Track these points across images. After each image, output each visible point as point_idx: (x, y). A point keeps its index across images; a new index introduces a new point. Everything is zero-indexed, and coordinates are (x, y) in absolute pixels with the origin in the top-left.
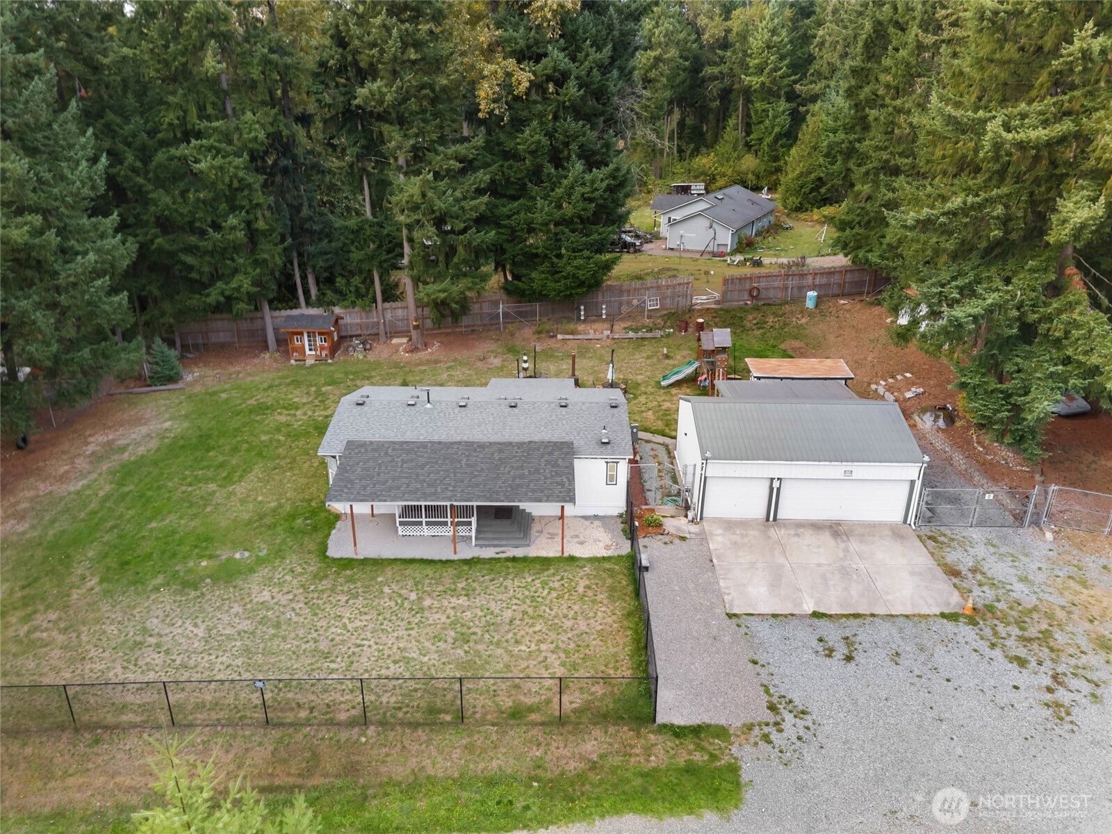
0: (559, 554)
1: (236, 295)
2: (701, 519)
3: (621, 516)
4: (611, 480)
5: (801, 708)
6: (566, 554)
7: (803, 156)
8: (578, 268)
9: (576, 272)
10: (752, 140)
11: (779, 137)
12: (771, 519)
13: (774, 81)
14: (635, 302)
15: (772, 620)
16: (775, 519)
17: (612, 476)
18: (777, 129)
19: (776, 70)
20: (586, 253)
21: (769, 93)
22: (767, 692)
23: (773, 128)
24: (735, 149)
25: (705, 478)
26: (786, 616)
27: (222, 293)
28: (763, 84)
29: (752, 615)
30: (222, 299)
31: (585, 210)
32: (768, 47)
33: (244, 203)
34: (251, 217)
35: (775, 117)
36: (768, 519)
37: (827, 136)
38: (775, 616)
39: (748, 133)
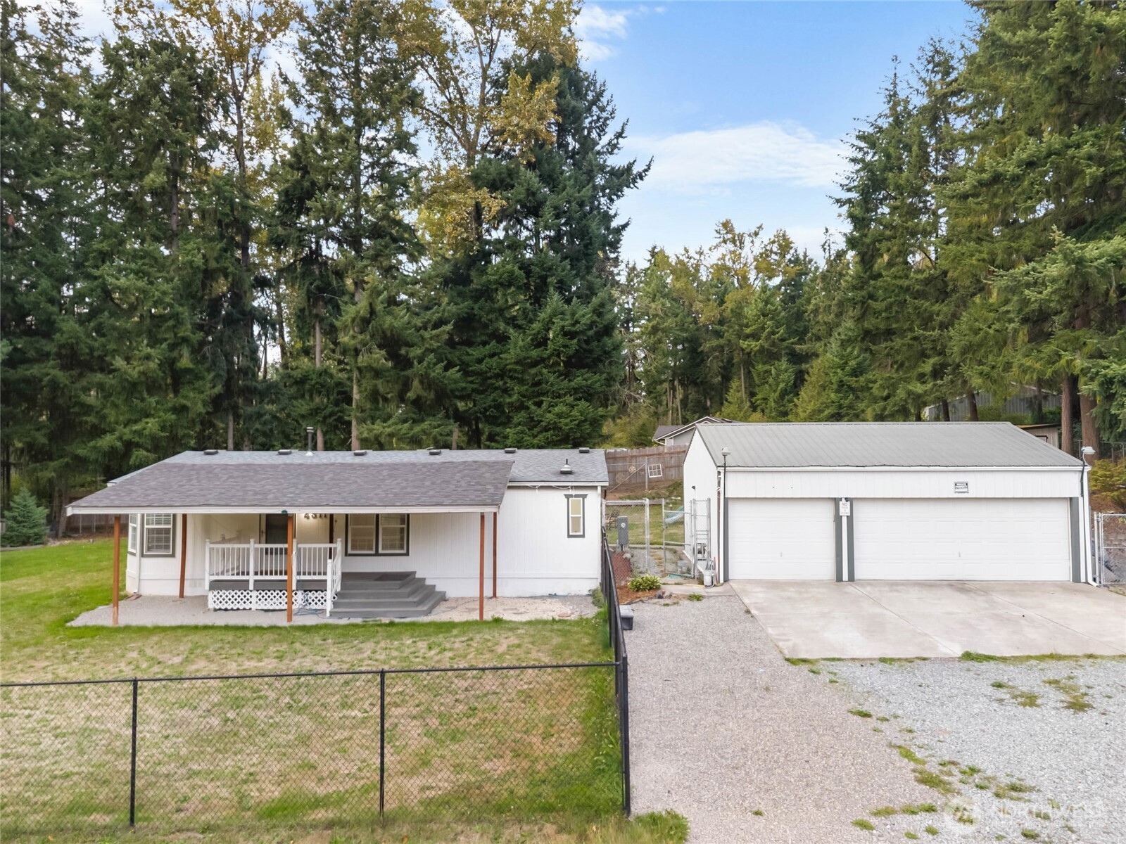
0: (475, 616)
1: (137, 439)
2: (726, 580)
3: (593, 594)
4: (575, 530)
5: (1005, 781)
6: (488, 616)
7: (812, 397)
8: (560, 416)
9: (557, 420)
10: (757, 400)
11: (784, 393)
12: (845, 576)
13: (773, 344)
14: (633, 469)
15: (881, 666)
16: (851, 578)
17: (576, 520)
18: (782, 385)
19: (773, 333)
20: (570, 399)
21: (770, 355)
22: (908, 755)
23: (777, 385)
24: (740, 409)
25: (726, 500)
26: (910, 661)
27: (120, 438)
28: (762, 347)
29: (839, 660)
30: (118, 444)
31: (565, 346)
32: (764, 316)
33: (167, 336)
34: (175, 354)
35: (778, 375)
36: (839, 578)
37: (835, 372)
38: (883, 660)
39: (753, 394)
